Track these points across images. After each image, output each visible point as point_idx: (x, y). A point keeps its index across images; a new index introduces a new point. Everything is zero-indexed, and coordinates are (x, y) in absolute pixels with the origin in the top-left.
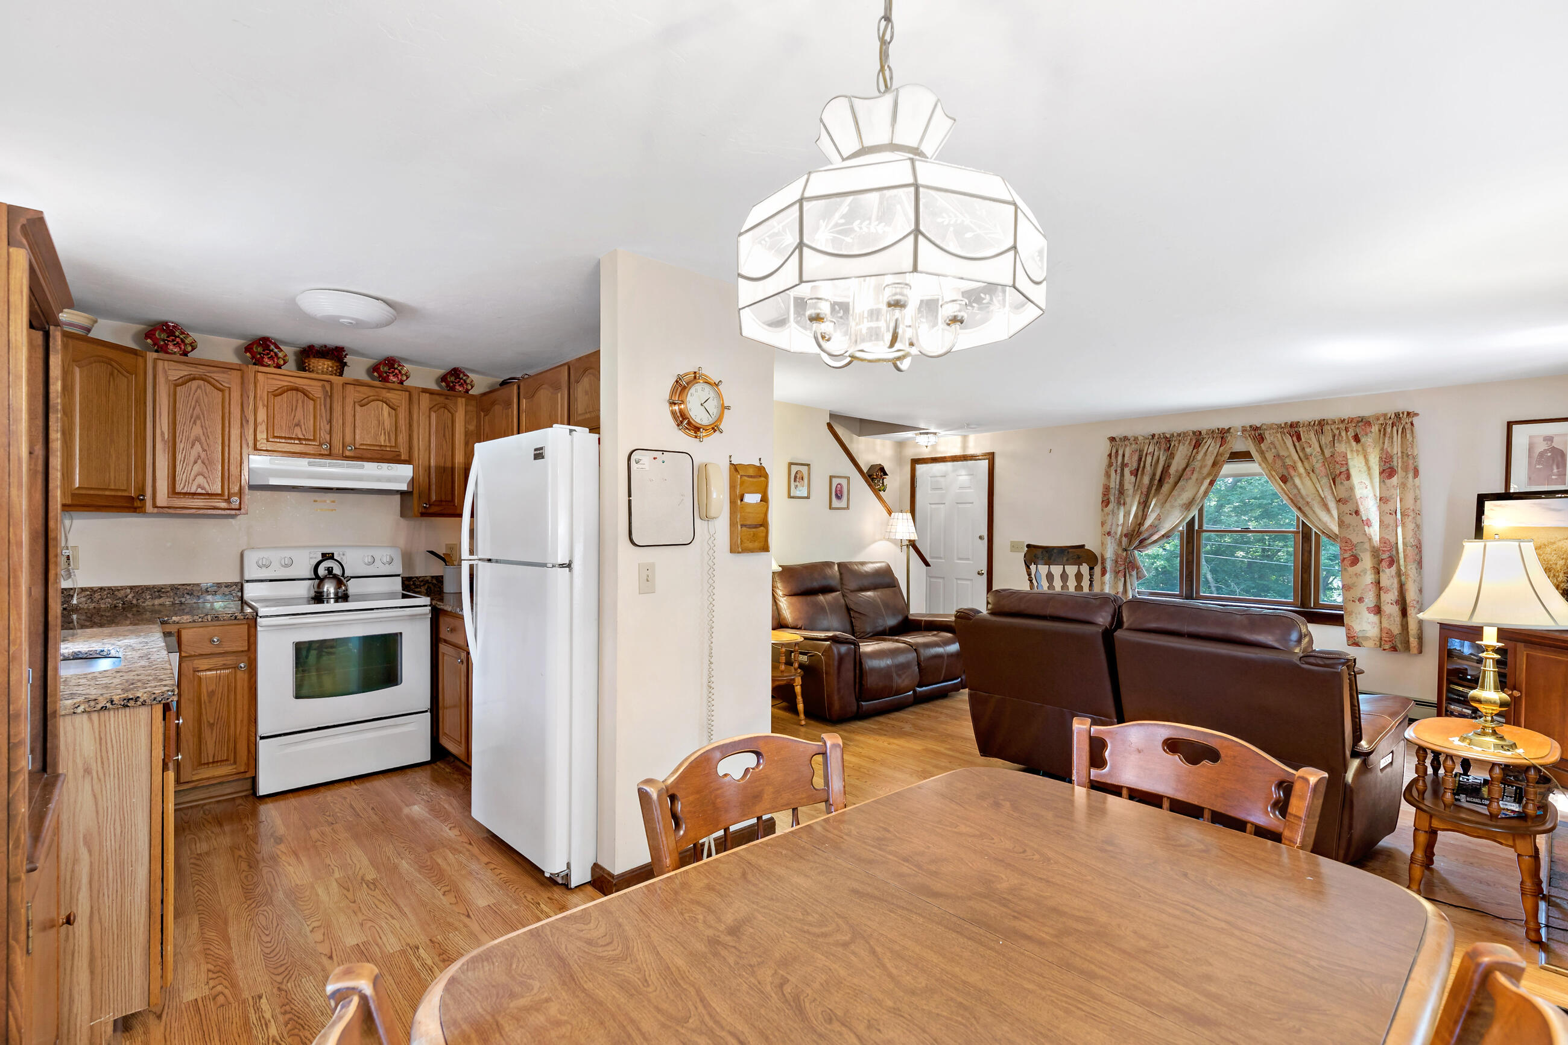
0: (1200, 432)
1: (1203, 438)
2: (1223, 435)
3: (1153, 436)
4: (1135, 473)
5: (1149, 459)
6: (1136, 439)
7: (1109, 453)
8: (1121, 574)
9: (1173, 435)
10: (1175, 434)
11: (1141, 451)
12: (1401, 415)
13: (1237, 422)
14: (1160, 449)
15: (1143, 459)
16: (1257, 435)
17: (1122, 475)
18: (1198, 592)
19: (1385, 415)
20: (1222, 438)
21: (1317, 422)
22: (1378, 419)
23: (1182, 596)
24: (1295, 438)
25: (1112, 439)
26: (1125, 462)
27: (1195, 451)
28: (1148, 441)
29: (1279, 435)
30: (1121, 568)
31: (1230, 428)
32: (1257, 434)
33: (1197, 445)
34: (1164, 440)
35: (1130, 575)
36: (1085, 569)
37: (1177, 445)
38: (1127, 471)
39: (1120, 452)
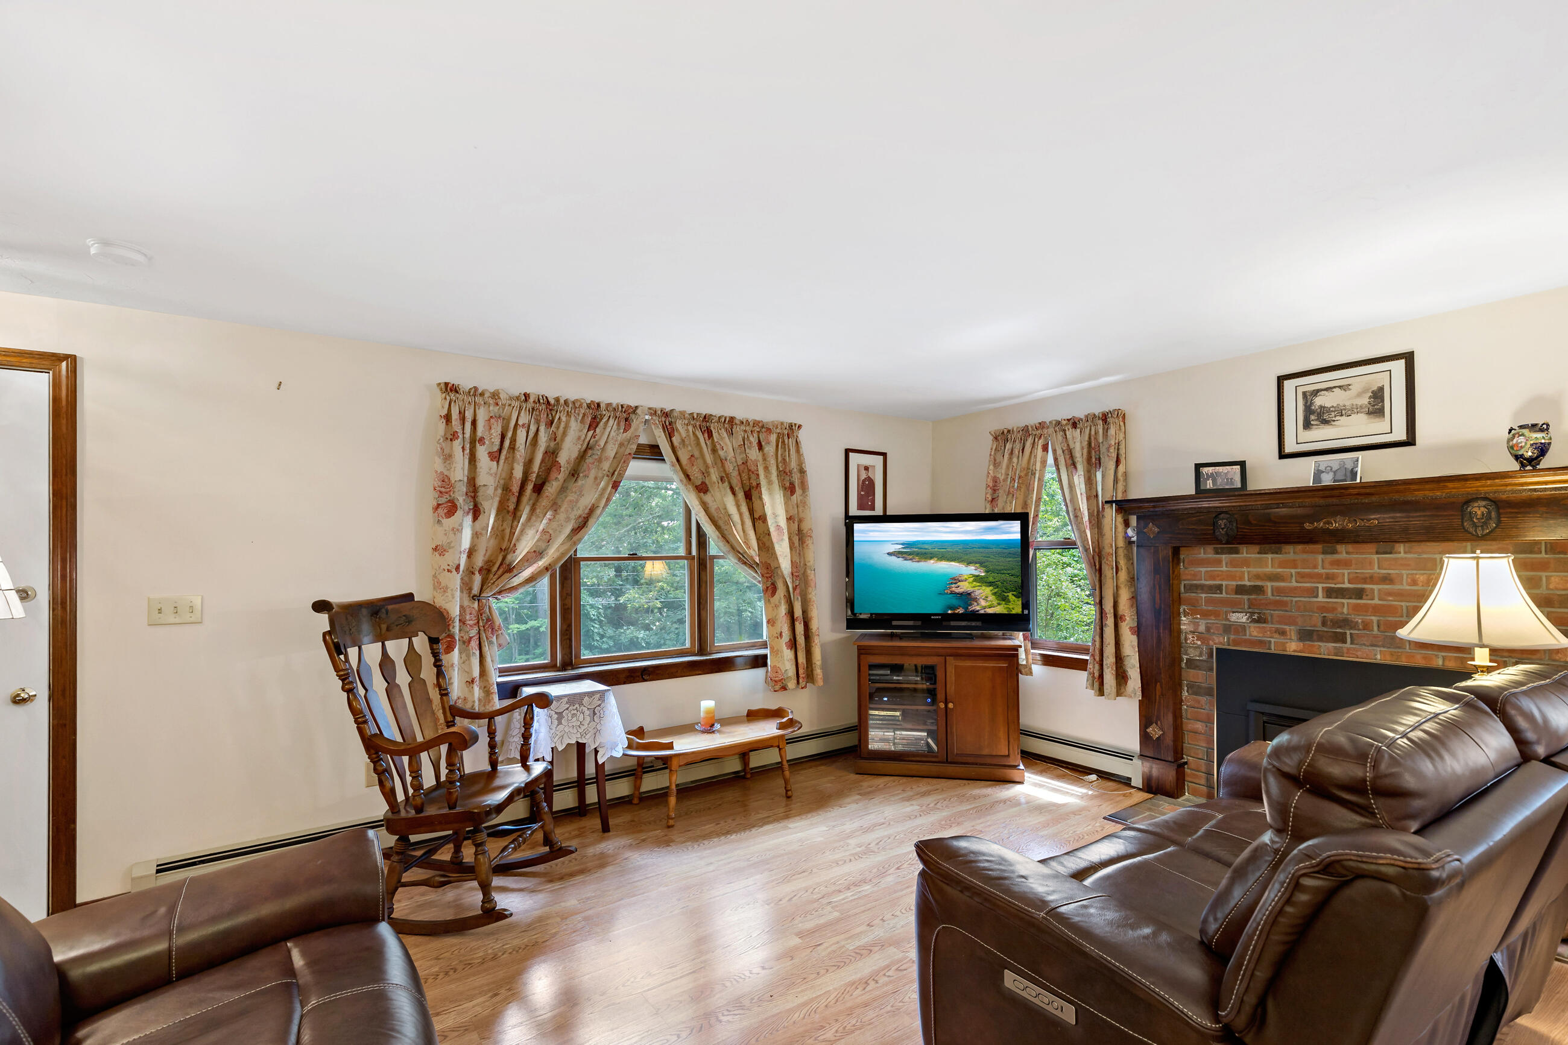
0: (599, 405)
1: (602, 417)
2: (626, 415)
3: (527, 396)
4: (495, 456)
5: (521, 434)
6: (495, 395)
7: (444, 412)
8: (474, 644)
9: (557, 400)
10: (562, 401)
11: (506, 421)
12: (794, 427)
13: (644, 399)
14: (538, 422)
15: (510, 434)
16: (667, 423)
17: (473, 459)
18: (578, 655)
19: (782, 423)
20: (626, 420)
21: (727, 420)
22: (777, 428)
23: (556, 665)
24: (706, 435)
25: (450, 389)
26: (479, 433)
27: (591, 433)
28: (517, 404)
29: (690, 428)
30: (473, 632)
31: (637, 407)
32: (667, 420)
33: (594, 425)
34: (544, 407)
35: (490, 643)
36: (421, 642)
37: (564, 419)
38: (482, 452)
39: (469, 415)
